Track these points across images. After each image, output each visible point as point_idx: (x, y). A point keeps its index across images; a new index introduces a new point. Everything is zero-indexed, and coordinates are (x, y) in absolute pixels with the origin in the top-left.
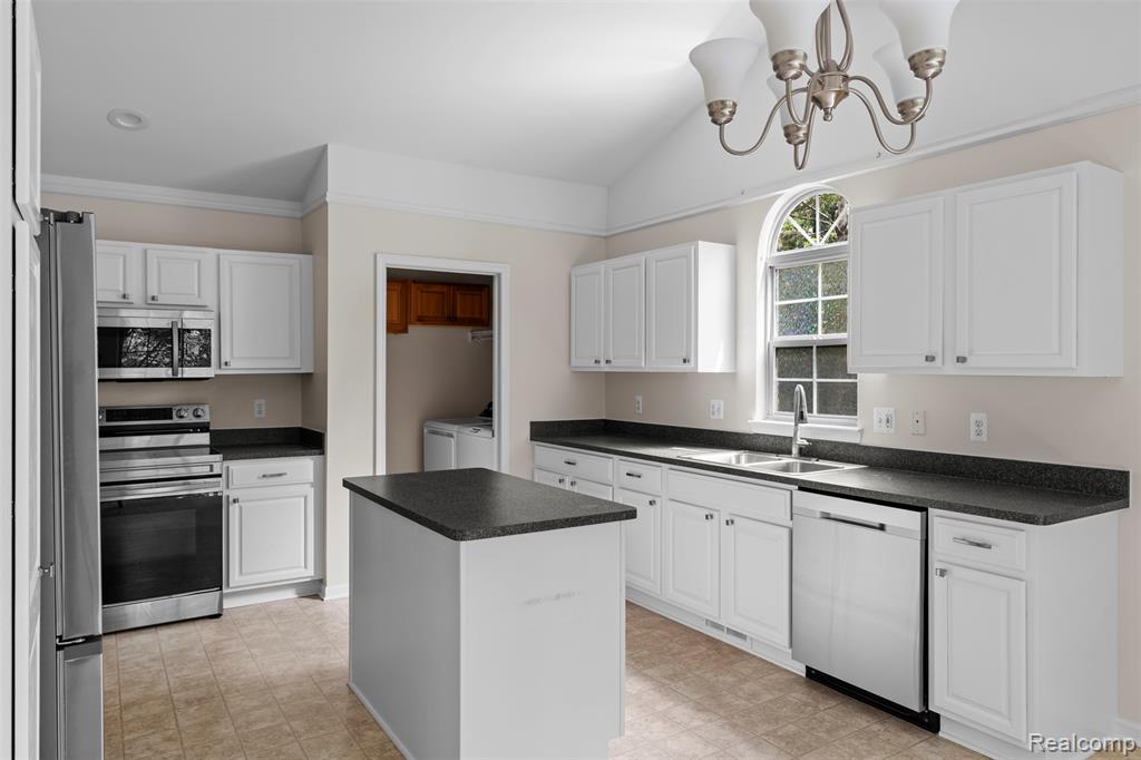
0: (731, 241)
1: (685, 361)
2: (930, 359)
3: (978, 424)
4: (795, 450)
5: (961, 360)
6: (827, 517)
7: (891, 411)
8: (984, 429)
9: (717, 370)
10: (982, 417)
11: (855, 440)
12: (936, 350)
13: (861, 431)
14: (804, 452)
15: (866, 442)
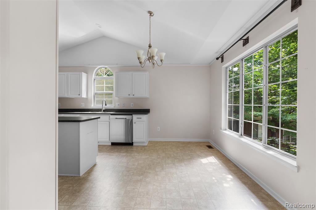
0: (87, 73)
1: (79, 95)
2: (129, 95)
3: (132, 104)
4: (102, 111)
5: (134, 95)
6: (117, 118)
7: (119, 103)
8: (133, 105)
9: (85, 97)
10: (133, 103)
11: (113, 108)
12: (130, 94)
13: (114, 107)
14: (104, 111)
15: (115, 108)
